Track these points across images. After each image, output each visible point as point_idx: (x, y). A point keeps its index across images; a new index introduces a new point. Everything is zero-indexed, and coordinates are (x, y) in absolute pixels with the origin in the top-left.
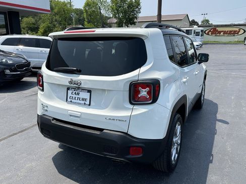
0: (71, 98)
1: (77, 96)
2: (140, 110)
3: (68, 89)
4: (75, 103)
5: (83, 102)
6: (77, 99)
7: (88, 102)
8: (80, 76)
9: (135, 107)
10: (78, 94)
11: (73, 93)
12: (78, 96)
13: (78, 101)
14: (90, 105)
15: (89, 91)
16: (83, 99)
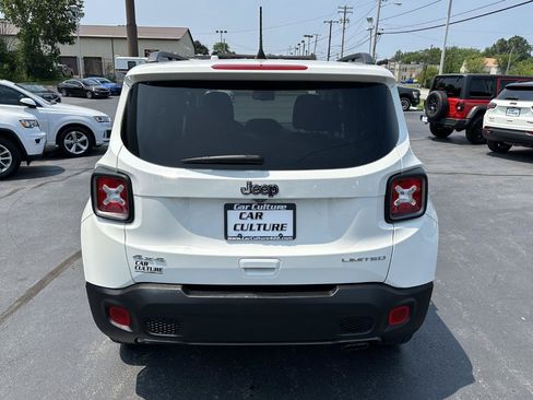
0: (239, 227)
1: (255, 222)
2: (406, 232)
3: (229, 207)
4: (252, 239)
5: (276, 233)
6: (256, 227)
7: (289, 232)
8: (271, 172)
9: (397, 227)
10: (260, 216)
11: (244, 216)
12: (259, 221)
13: (262, 233)
14: (294, 237)
15: (291, 206)
16: (275, 227)
